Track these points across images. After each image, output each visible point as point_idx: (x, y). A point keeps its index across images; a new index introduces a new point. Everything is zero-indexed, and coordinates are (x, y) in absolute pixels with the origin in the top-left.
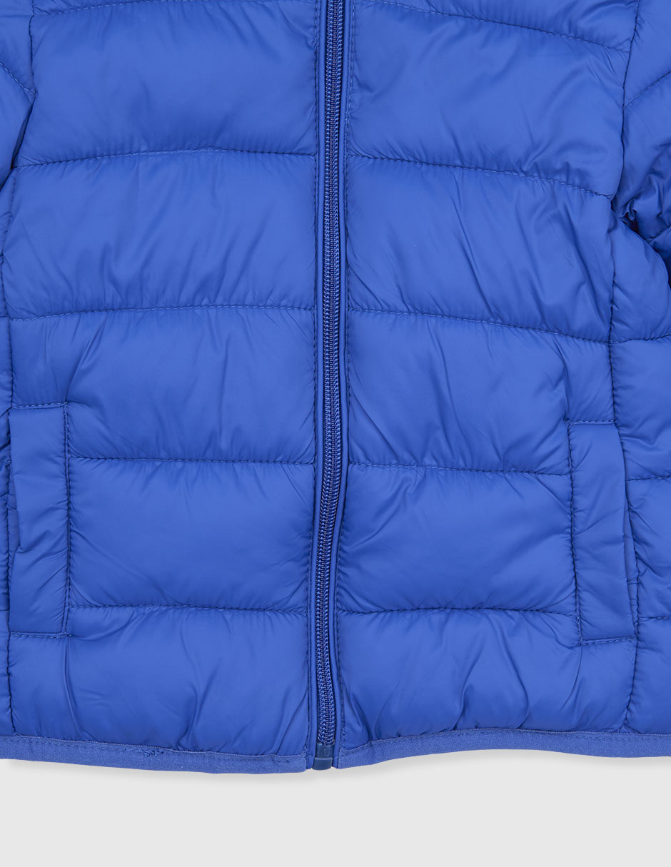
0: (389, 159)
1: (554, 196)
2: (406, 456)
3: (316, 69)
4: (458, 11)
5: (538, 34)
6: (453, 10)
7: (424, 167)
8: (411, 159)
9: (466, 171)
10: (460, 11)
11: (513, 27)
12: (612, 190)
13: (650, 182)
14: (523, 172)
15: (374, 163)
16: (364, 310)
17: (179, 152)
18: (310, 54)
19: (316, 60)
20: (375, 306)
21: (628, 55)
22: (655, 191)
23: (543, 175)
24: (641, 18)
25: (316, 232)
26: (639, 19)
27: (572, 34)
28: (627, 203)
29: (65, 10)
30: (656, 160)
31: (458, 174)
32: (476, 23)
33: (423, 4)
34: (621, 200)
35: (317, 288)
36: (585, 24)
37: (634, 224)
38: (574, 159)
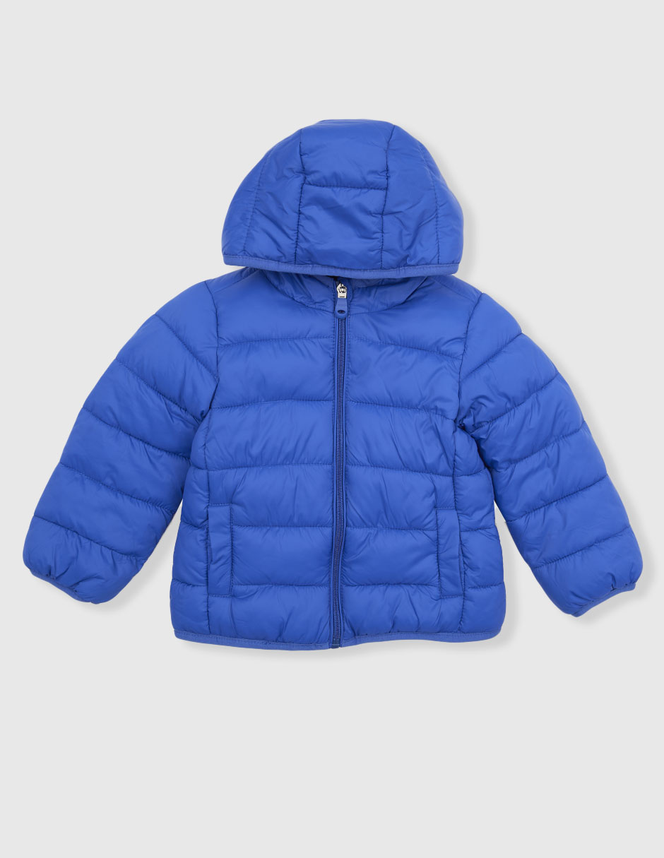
0: (363, 402)
1: (431, 419)
2: (370, 524)
3: (334, 365)
4: (391, 342)
5: (425, 352)
7: (378, 406)
8: (372, 403)
9: (395, 409)
10: (393, 342)
11: (414, 349)
12: (454, 417)
13: (470, 412)
14: (418, 408)
15: (357, 404)
16: (353, 465)
18: (331, 360)
19: (334, 362)
20: (357, 464)
21: (461, 361)
22: (472, 415)
23: (426, 410)
24: (466, 345)
25: (333, 432)
27: (439, 352)
28: (461, 420)
29: (231, 344)
30: (473, 404)
31: (391, 409)
32: (399, 347)
33: (377, 340)
34: (458, 420)
35: (333, 455)
36: (444, 348)
37: (464, 428)
38: (439, 404)
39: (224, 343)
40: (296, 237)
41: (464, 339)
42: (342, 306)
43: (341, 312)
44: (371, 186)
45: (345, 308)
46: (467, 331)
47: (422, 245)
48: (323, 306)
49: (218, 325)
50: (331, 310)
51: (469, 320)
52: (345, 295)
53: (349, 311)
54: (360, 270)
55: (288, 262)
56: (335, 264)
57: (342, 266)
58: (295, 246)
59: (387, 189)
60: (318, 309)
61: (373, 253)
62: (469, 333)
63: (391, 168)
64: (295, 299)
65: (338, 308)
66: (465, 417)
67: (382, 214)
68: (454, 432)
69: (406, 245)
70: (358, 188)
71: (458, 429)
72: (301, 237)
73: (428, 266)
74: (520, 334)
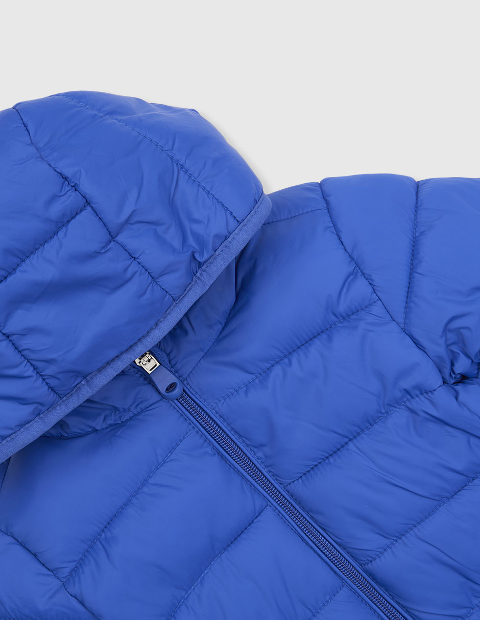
0: (309, 471)
1: (412, 411)
2: (464, 611)
3: (226, 460)
4: (270, 363)
5: (324, 336)
6: (268, 365)
7: (331, 459)
8: (320, 461)
9: (355, 441)
10: (272, 362)
11: (307, 344)
12: (440, 382)
13: (452, 351)
14: (384, 413)
15: (302, 481)
16: (371, 561)
17: (202, 576)
18: (216, 459)
19: (222, 456)
20: (376, 554)
21: (379, 301)
22: (459, 354)
23: (396, 405)
24: (367, 274)
25: (307, 544)
26: (366, 276)
27: (341, 318)
28: (450, 373)
29: (76, 565)
30: (446, 340)
31: (351, 446)
32: (286, 360)
33: (249, 377)
34: (447, 376)
35: (335, 572)
36: (342, 308)
37: (464, 379)
38: (406, 384)
39: (66, 572)
40: (32, 368)
41: (358, 269)
42: (164, 380)
43: (171, 387)
44: (65, 220)
45: (172, 379)
46: (351, 256)
47: (197, 222)
48: (142, 402)
49: (35, 555)
50: (156, 397)
51: (340, 238)
52: (154, 362)
53: (179, 378)
54: (152, 329)
55: (51, 407)
56: (113, 354)
57: (124, 348)
58: (41, 379)
59: (88, 203)
60: (139, 413)
61: (147, 295)
62: (355, 257)
63: (68, 172)
64: (98, 428)
65: (162, 388)
66: (452, 364)
67: (112, 237)
68: (457, 398)
69: (177, 244)
70: (51, 238)
71: (459, 388)
72: (39, 365)
73: (229, 239)
74: (418, 186)
